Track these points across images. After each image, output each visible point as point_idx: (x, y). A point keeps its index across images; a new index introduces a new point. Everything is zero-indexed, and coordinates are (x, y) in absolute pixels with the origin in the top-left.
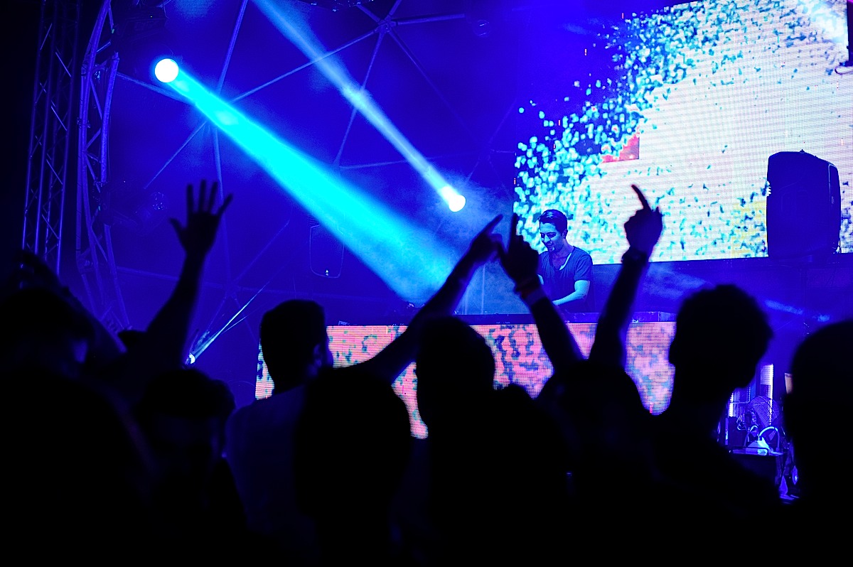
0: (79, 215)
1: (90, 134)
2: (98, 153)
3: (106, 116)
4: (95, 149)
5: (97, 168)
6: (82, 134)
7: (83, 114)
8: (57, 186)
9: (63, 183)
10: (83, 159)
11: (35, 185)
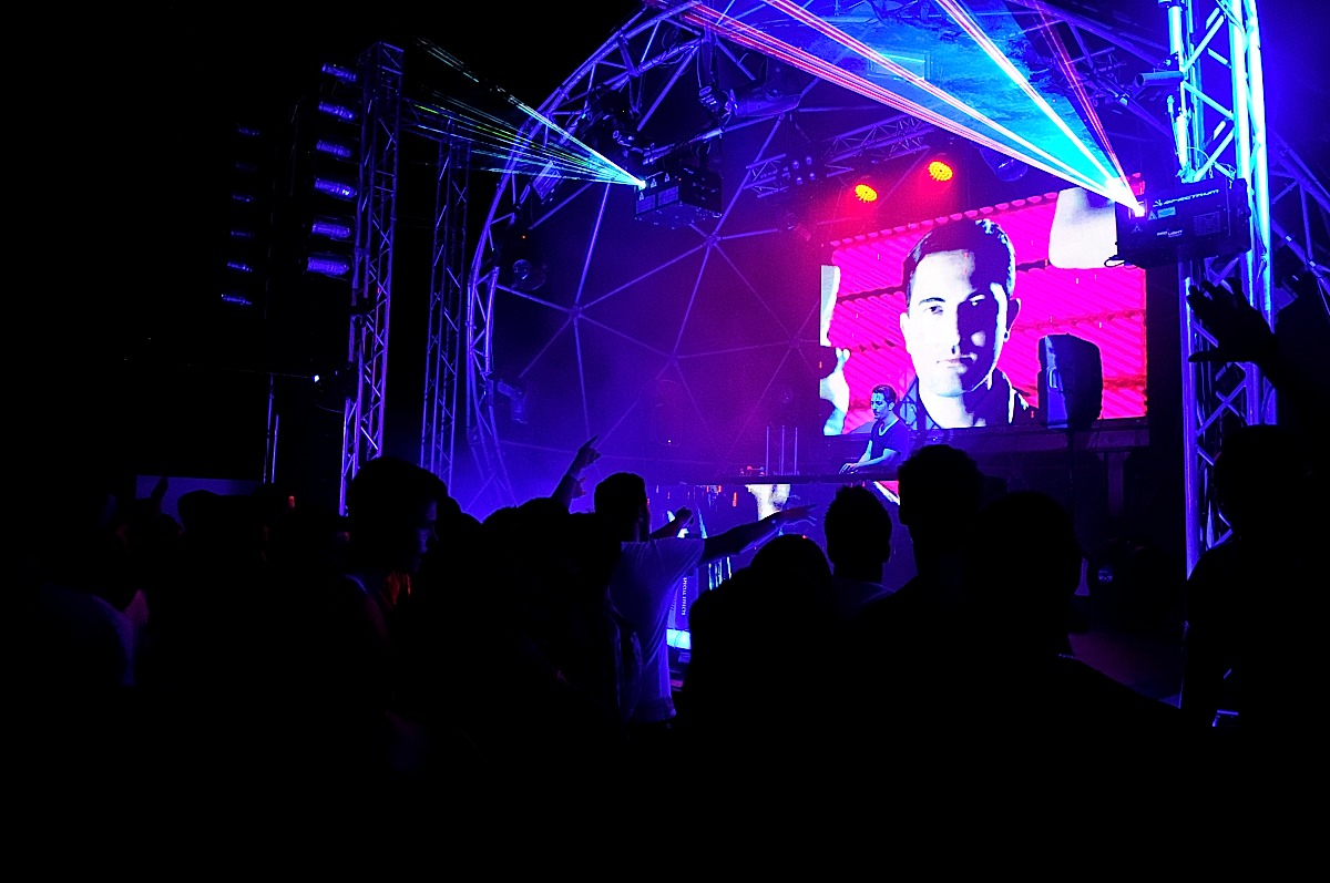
0: (468, 399)
1: (476, 334)
2: (483, 350)
3: (488, 319)
4: (480, 345)
5: (482, 360)
6: (470, 334)
7: (470, 318)
8: (451, 376)
9: (455, 374)
10: (471, 353)
11: (432, 376)
